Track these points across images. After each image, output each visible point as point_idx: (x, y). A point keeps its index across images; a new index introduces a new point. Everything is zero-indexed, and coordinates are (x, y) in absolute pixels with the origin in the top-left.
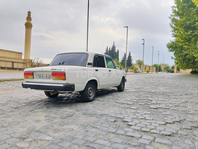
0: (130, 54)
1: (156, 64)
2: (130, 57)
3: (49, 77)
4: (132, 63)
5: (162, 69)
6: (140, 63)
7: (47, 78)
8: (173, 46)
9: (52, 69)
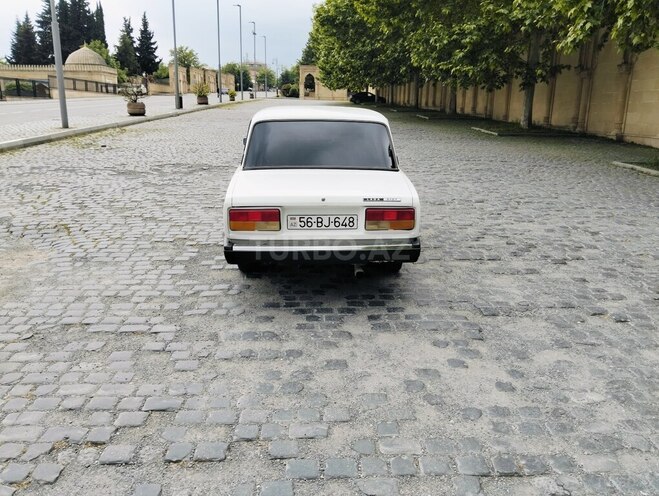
0: (145, 24)
1: (235, 65)
2: (146, 36)
3: (347, 221)
4: (157, 60)
5: (253, 81)
6: (185, 61)
7: (341, 227)
8: (334, 20)
9: (365, 200)
